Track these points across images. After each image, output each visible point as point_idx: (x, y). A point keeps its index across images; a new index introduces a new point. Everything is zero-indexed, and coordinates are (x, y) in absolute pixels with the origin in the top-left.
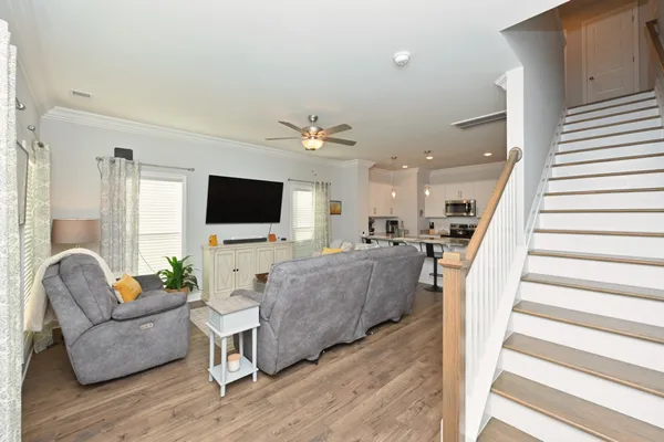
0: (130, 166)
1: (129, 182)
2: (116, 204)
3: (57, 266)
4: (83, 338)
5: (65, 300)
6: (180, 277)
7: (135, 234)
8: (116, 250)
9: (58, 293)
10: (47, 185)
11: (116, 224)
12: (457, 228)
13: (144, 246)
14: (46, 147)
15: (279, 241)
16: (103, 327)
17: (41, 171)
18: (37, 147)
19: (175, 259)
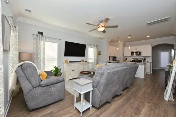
0: (42, 37)
1: (42, 42)
2: (38, 49)
3: (21, 67)
4: (30, 92)
5: (24, 79)
6: (57, 72)
7: (44, 58)
8: (38, 63)
9: (21, 76)
10: (17, 40)
11: (38, 55)
12: (135, 59)
13: (46, 62)
14: (17, 28)
15: (85, 62)
16: (37, 88)
17: (15, 36)
18: (14, 28)
19: (56, 66)
